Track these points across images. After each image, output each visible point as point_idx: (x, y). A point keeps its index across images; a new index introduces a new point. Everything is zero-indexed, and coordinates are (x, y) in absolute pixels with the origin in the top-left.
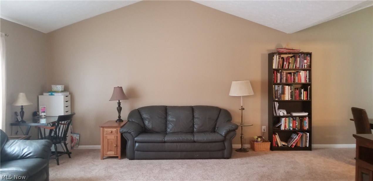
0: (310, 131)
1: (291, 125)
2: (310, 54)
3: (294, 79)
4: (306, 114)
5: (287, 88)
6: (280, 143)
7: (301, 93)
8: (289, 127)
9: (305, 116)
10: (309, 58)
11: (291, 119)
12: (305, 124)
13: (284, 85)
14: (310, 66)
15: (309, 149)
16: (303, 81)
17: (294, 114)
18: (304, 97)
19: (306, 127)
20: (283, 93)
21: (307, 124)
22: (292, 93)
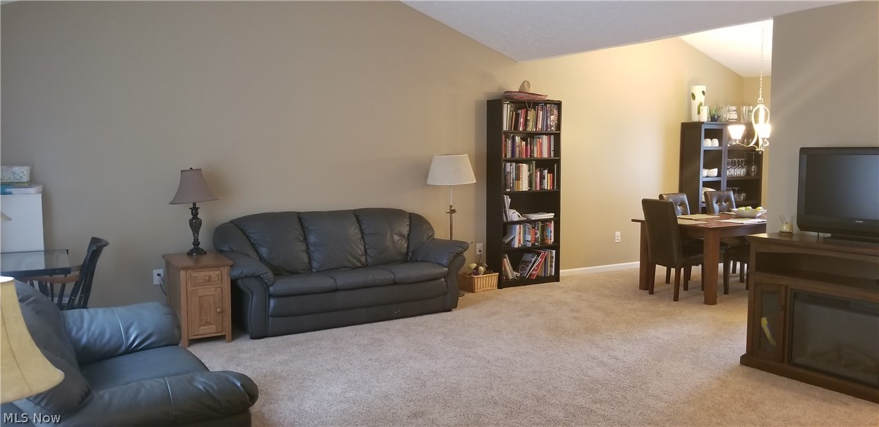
0: (556, 246)
1: (529, 238)
2: (558, 105)
3: (532, 151)
4: (551, 215)
5: (525, 167)
6: (511, 274)
7: (542, 178)
8: (525, 241)
9: (549, 220)
10: (556, 112)
11: (530, 226)
12: (548, 234)
13: (519, 162)
14: (558, 127)
15: (556, 278)
16: (545, 155)
17: (535, 217)
18: (547, 185)
19: (551, 240)
20: (518, 178)
21: (552, 234)
22: (530, 177)
